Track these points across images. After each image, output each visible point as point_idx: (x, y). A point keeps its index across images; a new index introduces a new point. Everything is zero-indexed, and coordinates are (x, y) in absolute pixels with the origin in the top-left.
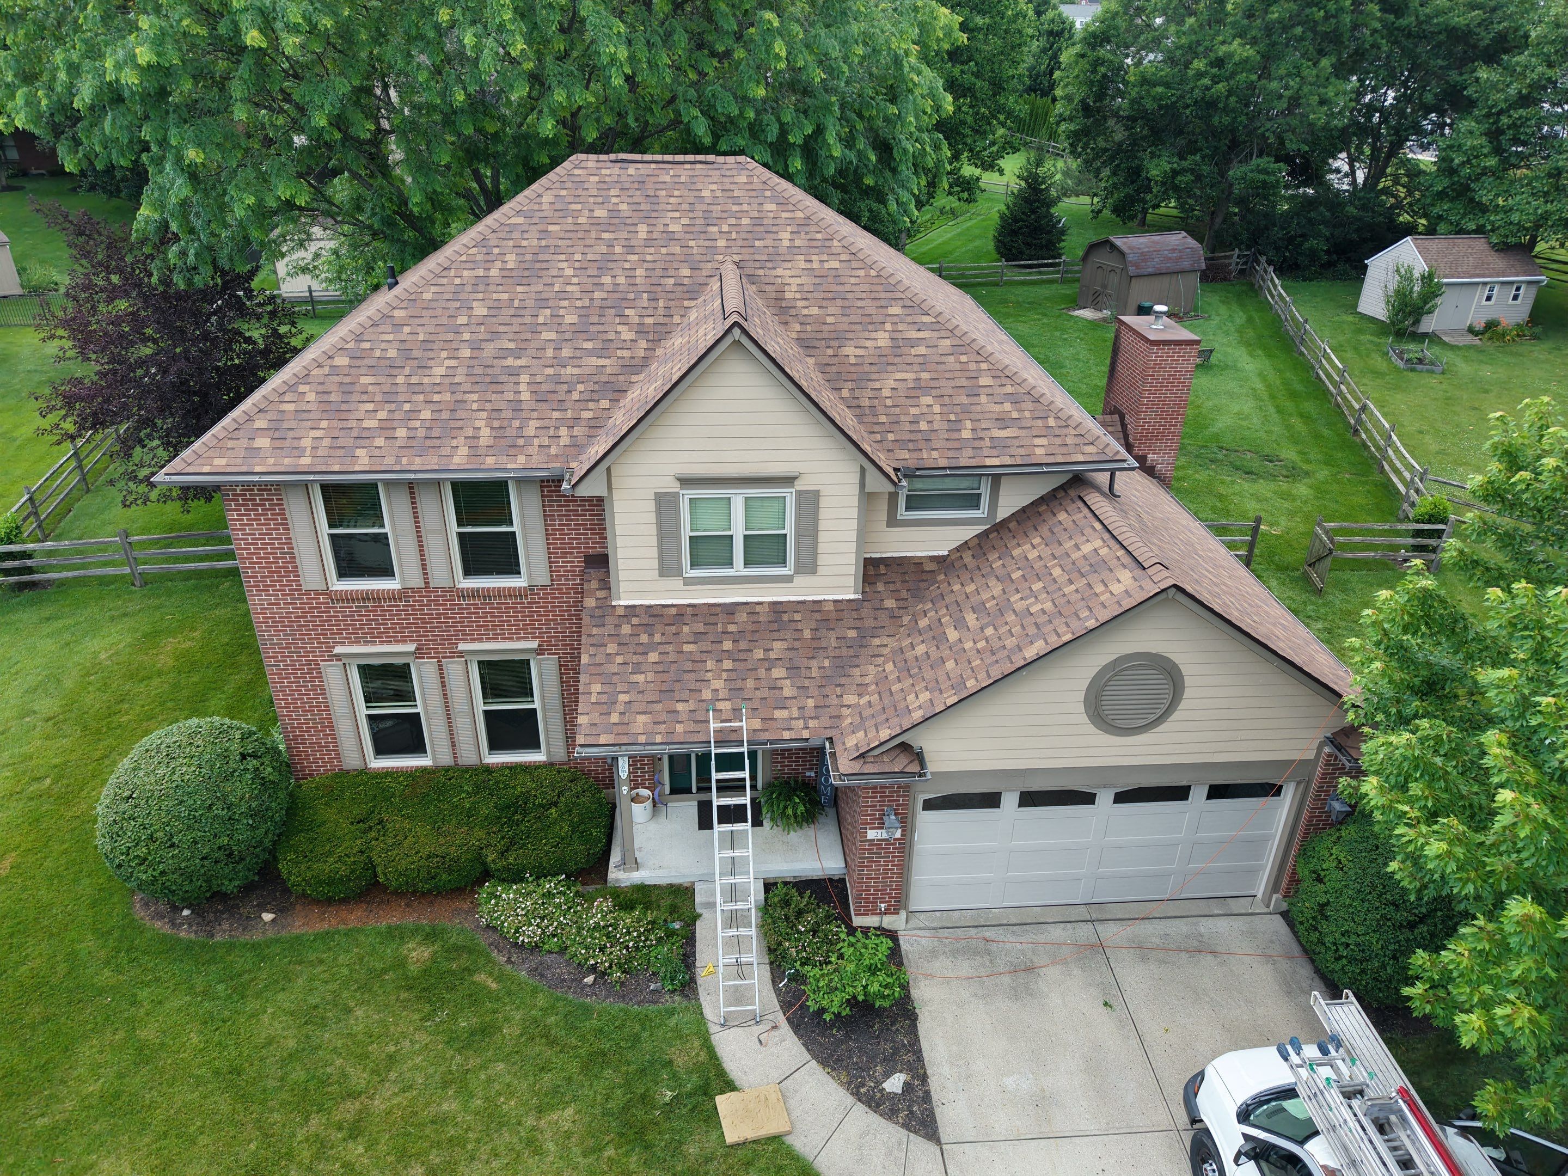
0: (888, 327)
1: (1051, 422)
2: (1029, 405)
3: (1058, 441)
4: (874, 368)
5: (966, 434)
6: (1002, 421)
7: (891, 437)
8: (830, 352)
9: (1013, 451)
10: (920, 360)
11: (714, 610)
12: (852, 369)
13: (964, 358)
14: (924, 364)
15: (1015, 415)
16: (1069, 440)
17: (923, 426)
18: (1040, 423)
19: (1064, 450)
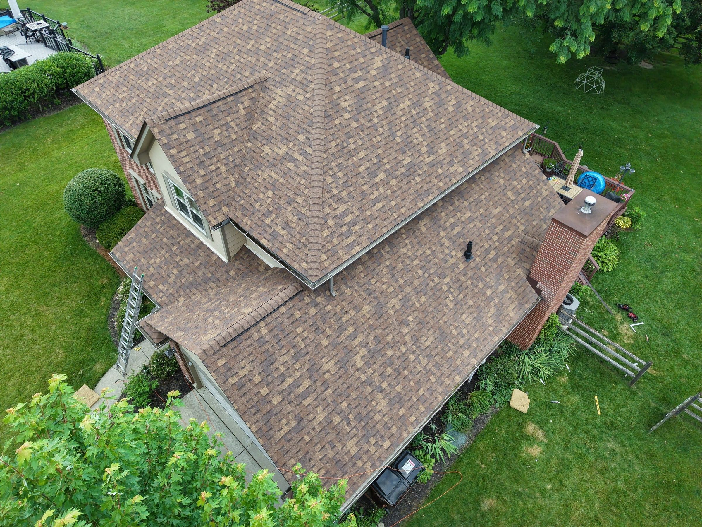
0: (291, 145)
1: (303, 240)
2: (303, 224)
3: (297, 251)
4: (267, 164)
5: (268, 221)
6: (286, 225)
7: (242, 202)
8: (259, 145)
9: (276, 242)
10: (286, 171)
11: (185, 232)
12: (259, 159)
13: (303, 182)
14: (285, 175)
15: (293, 225)
16: (301, 255)
17: (257, 206)
18: (299, 236)
19: (294, 257)
